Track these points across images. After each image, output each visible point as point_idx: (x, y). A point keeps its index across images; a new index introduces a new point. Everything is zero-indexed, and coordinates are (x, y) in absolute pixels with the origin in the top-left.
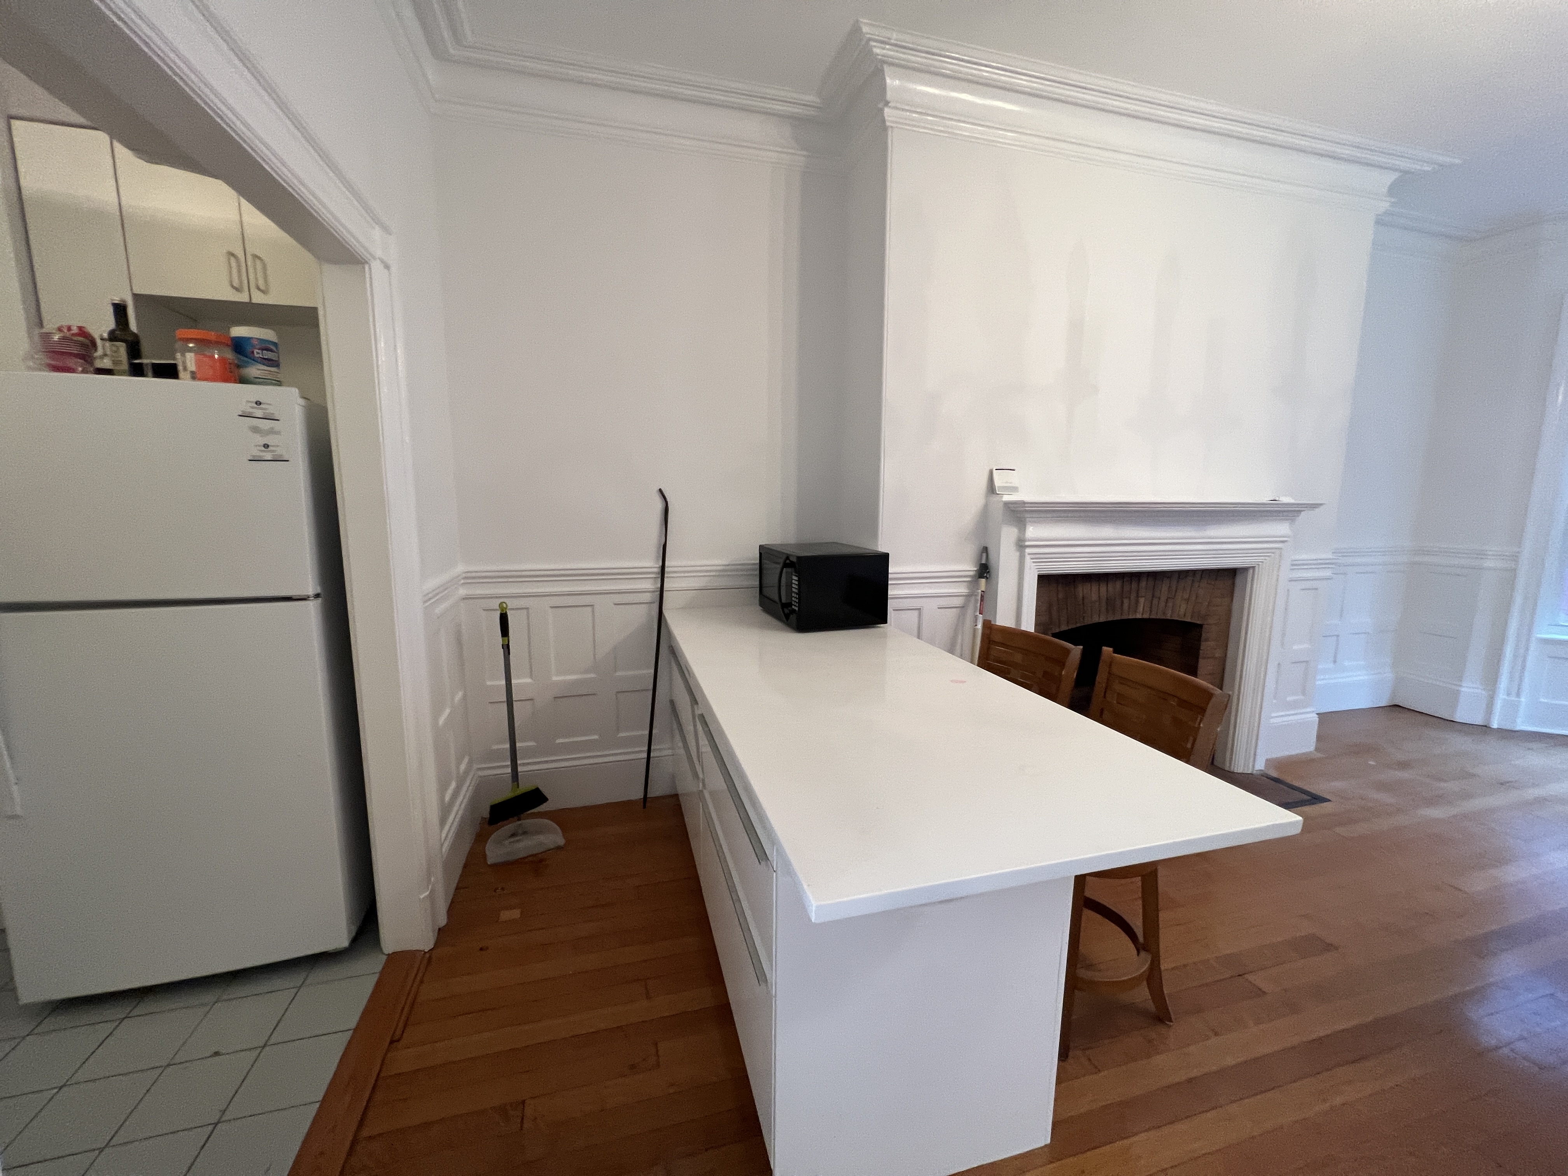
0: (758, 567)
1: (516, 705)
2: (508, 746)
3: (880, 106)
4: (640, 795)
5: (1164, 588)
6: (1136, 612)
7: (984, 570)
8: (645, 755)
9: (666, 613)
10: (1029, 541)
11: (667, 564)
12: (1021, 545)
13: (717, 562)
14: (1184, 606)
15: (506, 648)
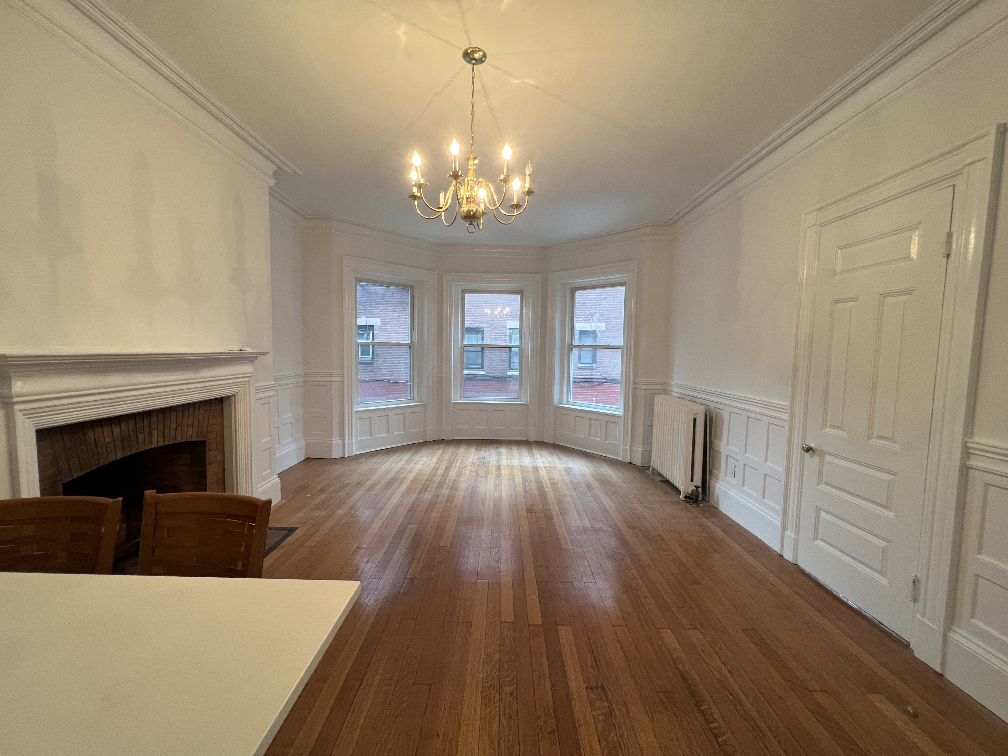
5: (173, 417)
12: (7, 402)
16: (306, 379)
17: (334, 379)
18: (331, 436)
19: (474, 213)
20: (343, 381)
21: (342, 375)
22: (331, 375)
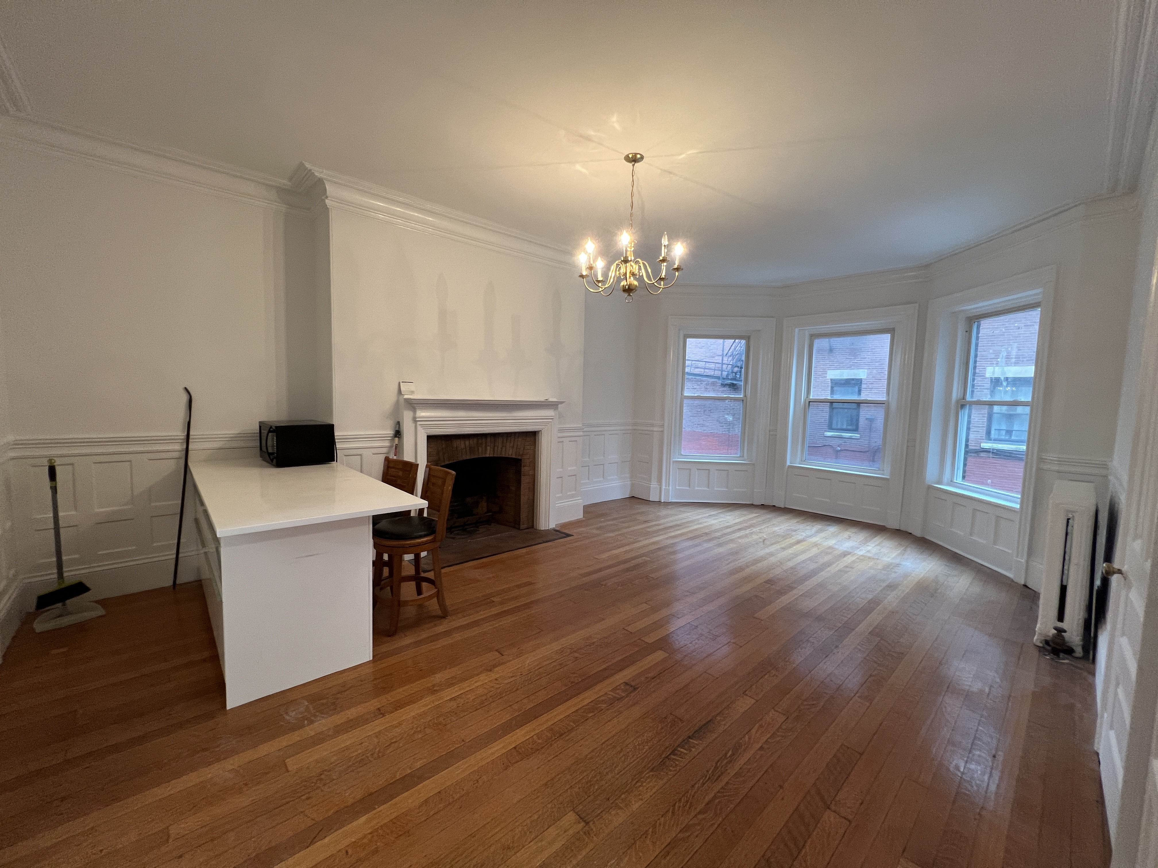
0: (258, 435)
1: (62, 531)
2: (54, 559)
3: (323, 198)
4: (171, 583)
5: (500, 440)
6: (486, 453)
7: (398, 434)
8: (175, 556)
9: (190, 464)
10: (418, 418)
11: (191, 433)
12: (415, 420)
13: (232, 432)
14: (511, 450)
15: (54, 489)
16: (634, 428)
17: (655, 429)
18: (650, 480)
19: (629, 287)
20: (662, 431)
21: (662, 426)
22: (652, 425)
